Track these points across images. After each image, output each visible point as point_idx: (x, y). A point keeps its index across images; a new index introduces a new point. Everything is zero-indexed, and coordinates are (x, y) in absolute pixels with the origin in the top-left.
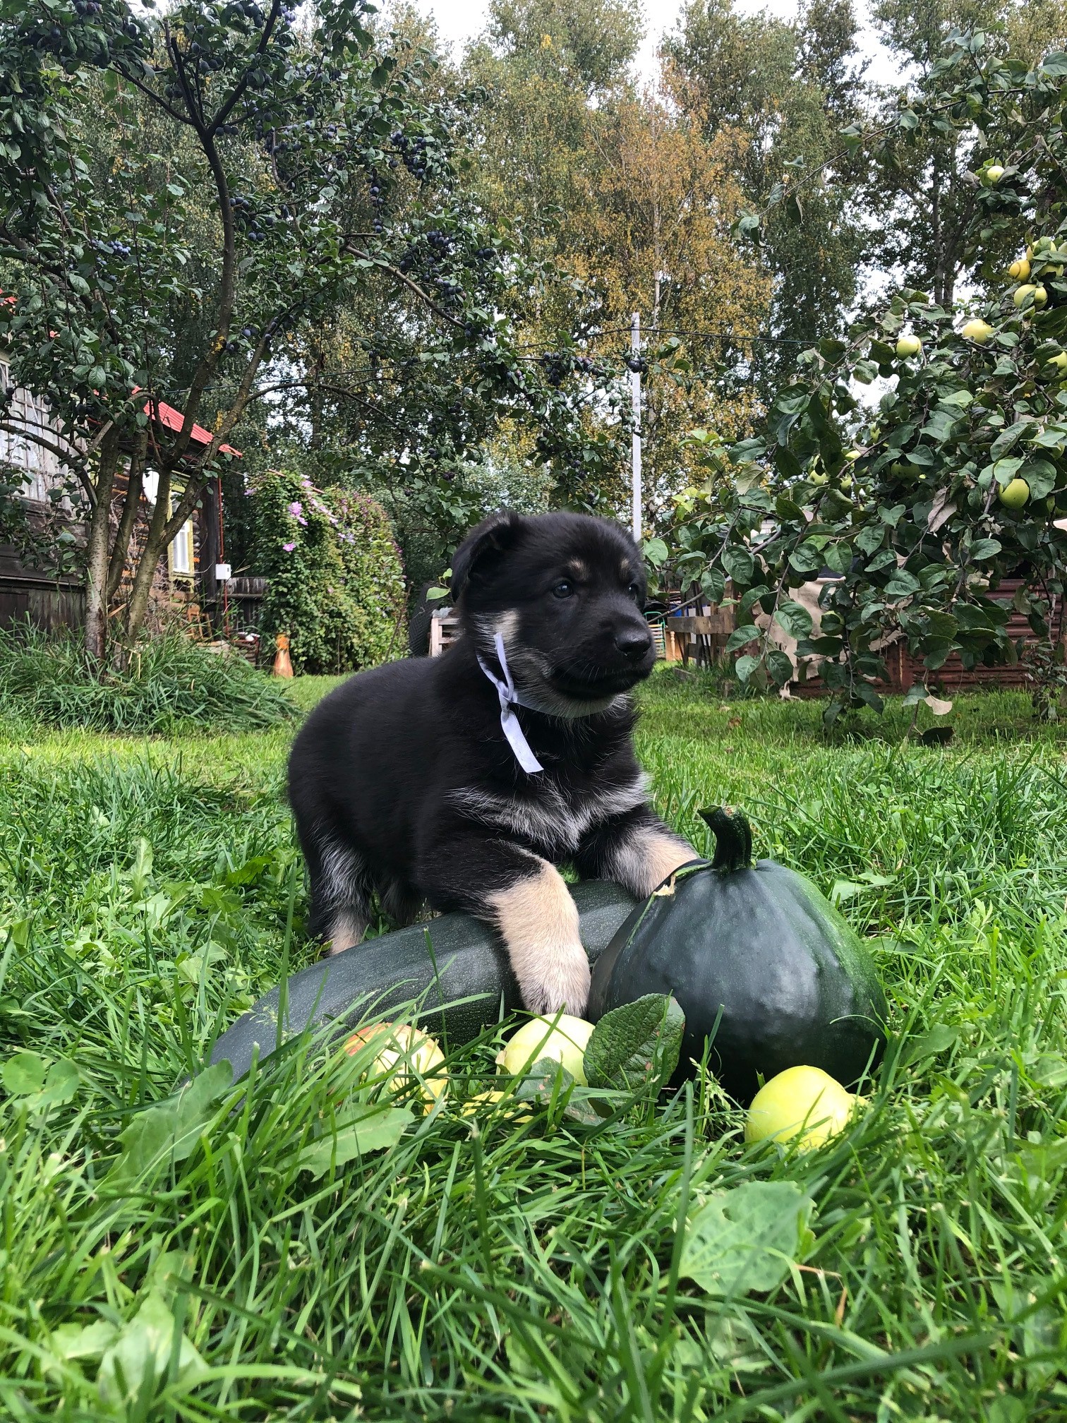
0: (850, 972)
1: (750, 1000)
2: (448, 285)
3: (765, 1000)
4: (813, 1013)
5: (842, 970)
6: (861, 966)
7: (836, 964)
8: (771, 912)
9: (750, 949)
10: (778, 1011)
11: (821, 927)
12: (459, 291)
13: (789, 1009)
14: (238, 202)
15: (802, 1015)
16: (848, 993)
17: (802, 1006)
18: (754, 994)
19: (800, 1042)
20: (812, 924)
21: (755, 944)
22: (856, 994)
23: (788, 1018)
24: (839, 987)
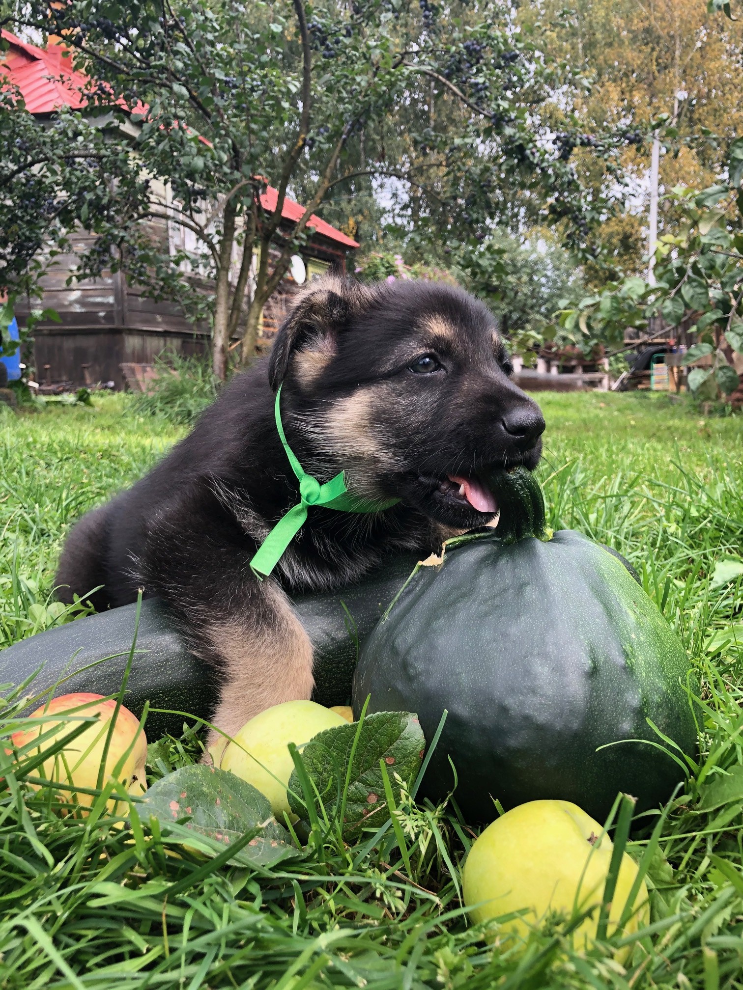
0: (642, 673)
1: (492, 700)
2: (477, 84)
3: (509, 702)
4: (575, 725)
5: (629, 670)
6: (661, 668)
7: (621, 661)
8: (544, 589)
9: (505, 635)
10: (527, 718)
11: (610, 612)
12: (486, 88)
13: (542, 718)
14: (313, 26)
15: (558, 725)
16: (634, 699)
17: (561, 715)
18: (498, 691)
19: (552, 762)
20: (600, 609)
21: (513, 630)
22: (645, 703)
23: (541, 729)
24: (620, 692)
